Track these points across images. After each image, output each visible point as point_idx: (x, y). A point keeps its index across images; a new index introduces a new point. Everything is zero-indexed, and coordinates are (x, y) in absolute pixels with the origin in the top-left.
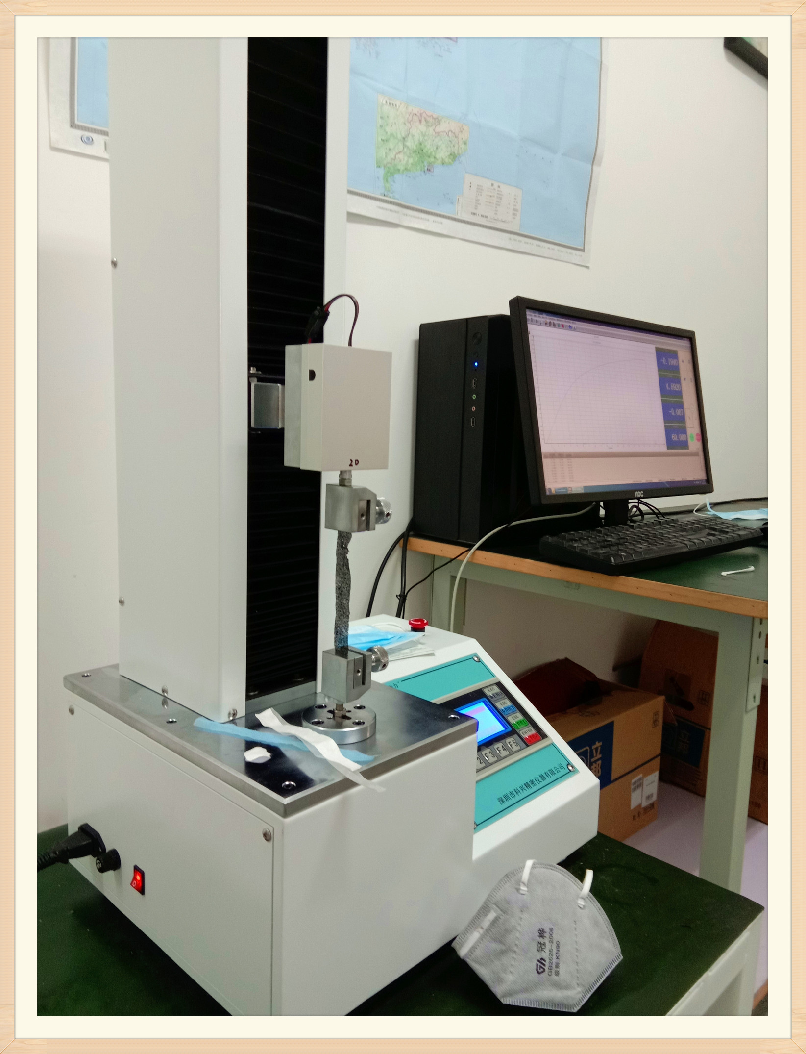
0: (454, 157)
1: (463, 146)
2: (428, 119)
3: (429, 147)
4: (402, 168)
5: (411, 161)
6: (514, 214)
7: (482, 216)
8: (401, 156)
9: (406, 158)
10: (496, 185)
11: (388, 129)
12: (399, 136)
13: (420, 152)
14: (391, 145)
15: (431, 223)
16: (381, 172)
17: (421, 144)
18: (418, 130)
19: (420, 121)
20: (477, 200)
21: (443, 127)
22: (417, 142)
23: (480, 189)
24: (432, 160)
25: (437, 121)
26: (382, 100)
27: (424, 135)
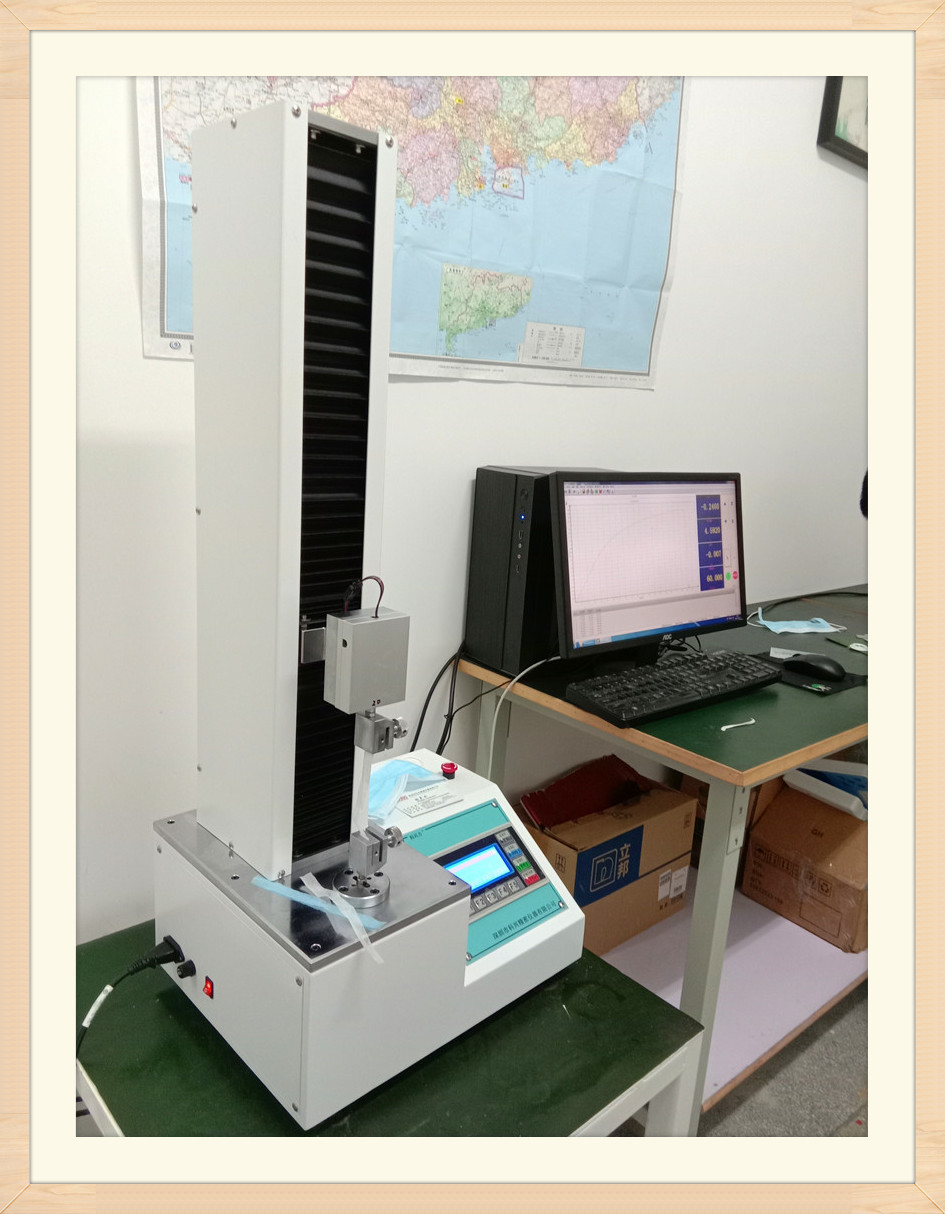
0: (516, 308)
1: (526, 297)
2: (491, 278)
3: (491, 304)
4: (463, 327)
5: (473, 319)
6: (575, 352)
7: (544, 358)
8: (463, 317)
9: (468, 318)
10: (558, 329)
11: (451, 294)
12: (462, 299)
13: (483, 310)
14: (454, 308)
15: (491, 373)
16: (444, 334)
17: (483, 302)
18: (480, 290)
19: (484, 281)
20: (539, 345)
21: (507, 283)
22: (480, 301)
23: (541, 334)
24: (494, 315)
25: (501, 278)
26: (446, 268)
27: (486, 293)
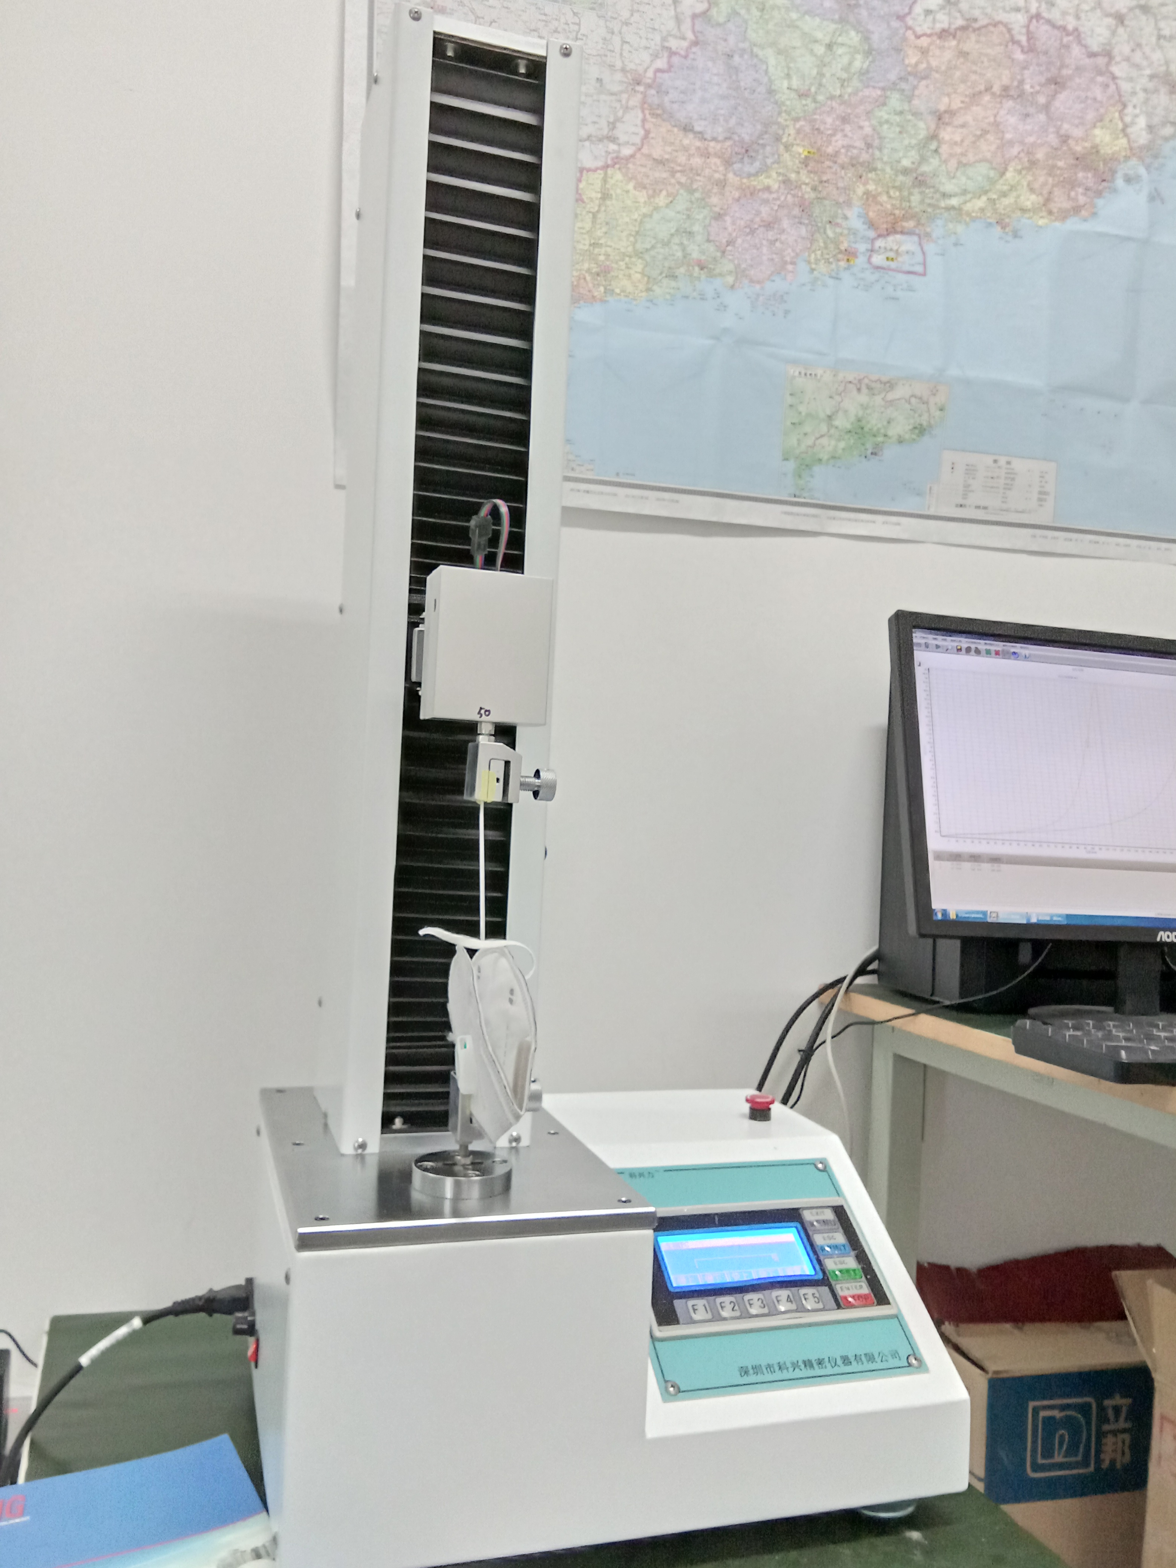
0: (920, 430)
1: (938, 413)
2: (873, 385)
3: (874, 422)
4: (825, 457)
5: (842, 445)
6: (1040, 500)
7: (978, 507)
8: (824, 441)
9: (833, 443)
10: (1002, 460)
11: (802, 409)
12: (822, 415)
13: (859, 430)
14: (807, 428)
15: (878, 526)
17: (859, 420)
18: (853, 404)
19: (859, 390)
20: (967, 486)
21: (900, 392)
22: (852, 418)
23: (971, 470)
24: (880, 439)
25: (890, 385)
26: (793, 371)
27: (864, 407)
